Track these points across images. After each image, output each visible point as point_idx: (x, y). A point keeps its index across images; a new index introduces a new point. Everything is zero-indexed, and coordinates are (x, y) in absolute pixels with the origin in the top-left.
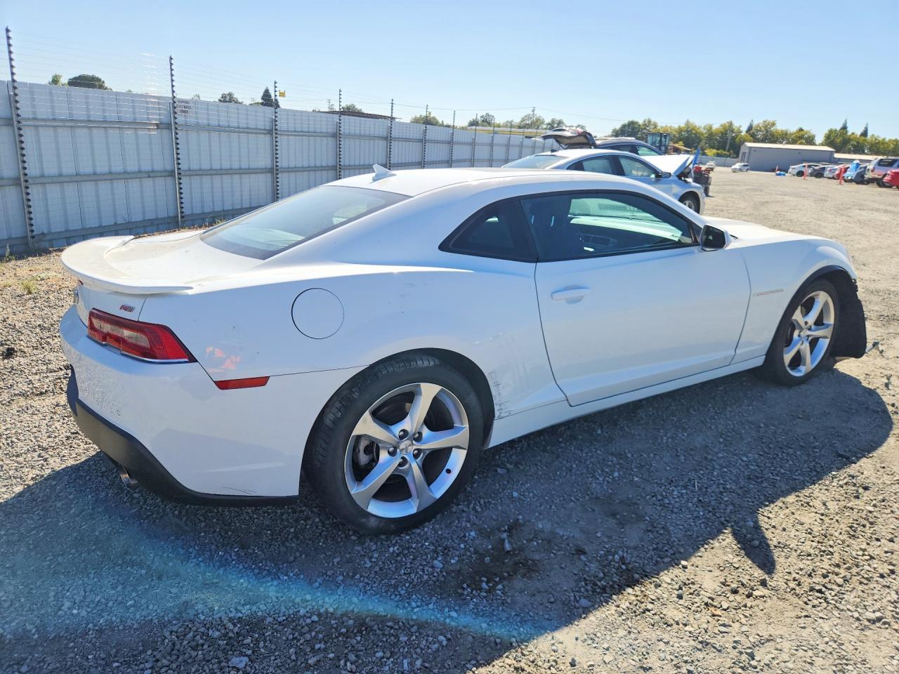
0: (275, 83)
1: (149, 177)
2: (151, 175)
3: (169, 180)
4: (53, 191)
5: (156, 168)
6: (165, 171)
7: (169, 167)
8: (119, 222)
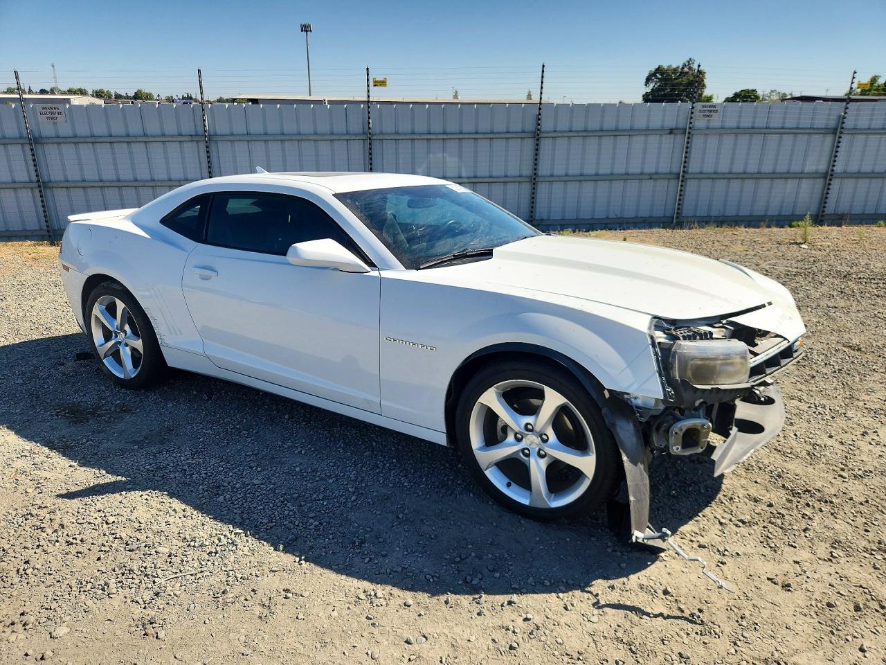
0: (855, 73)
1: (651, 179)
2: (655, 177)
3: (673, 183)
4: (558, 188)
5: (660, 170)
6: (671, 173)
7: (675, 170)
8: (610, 217)
